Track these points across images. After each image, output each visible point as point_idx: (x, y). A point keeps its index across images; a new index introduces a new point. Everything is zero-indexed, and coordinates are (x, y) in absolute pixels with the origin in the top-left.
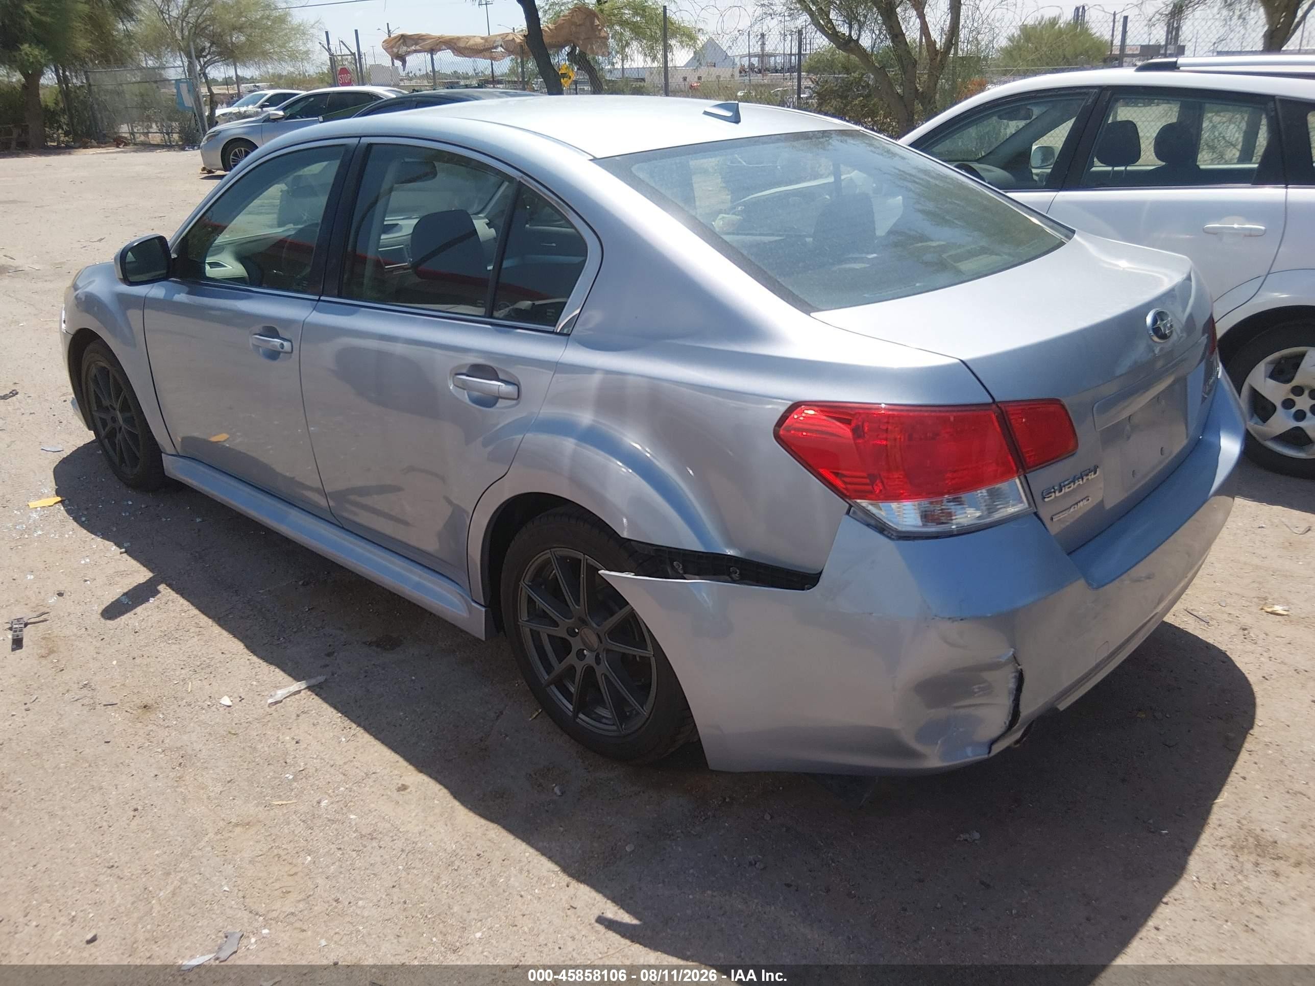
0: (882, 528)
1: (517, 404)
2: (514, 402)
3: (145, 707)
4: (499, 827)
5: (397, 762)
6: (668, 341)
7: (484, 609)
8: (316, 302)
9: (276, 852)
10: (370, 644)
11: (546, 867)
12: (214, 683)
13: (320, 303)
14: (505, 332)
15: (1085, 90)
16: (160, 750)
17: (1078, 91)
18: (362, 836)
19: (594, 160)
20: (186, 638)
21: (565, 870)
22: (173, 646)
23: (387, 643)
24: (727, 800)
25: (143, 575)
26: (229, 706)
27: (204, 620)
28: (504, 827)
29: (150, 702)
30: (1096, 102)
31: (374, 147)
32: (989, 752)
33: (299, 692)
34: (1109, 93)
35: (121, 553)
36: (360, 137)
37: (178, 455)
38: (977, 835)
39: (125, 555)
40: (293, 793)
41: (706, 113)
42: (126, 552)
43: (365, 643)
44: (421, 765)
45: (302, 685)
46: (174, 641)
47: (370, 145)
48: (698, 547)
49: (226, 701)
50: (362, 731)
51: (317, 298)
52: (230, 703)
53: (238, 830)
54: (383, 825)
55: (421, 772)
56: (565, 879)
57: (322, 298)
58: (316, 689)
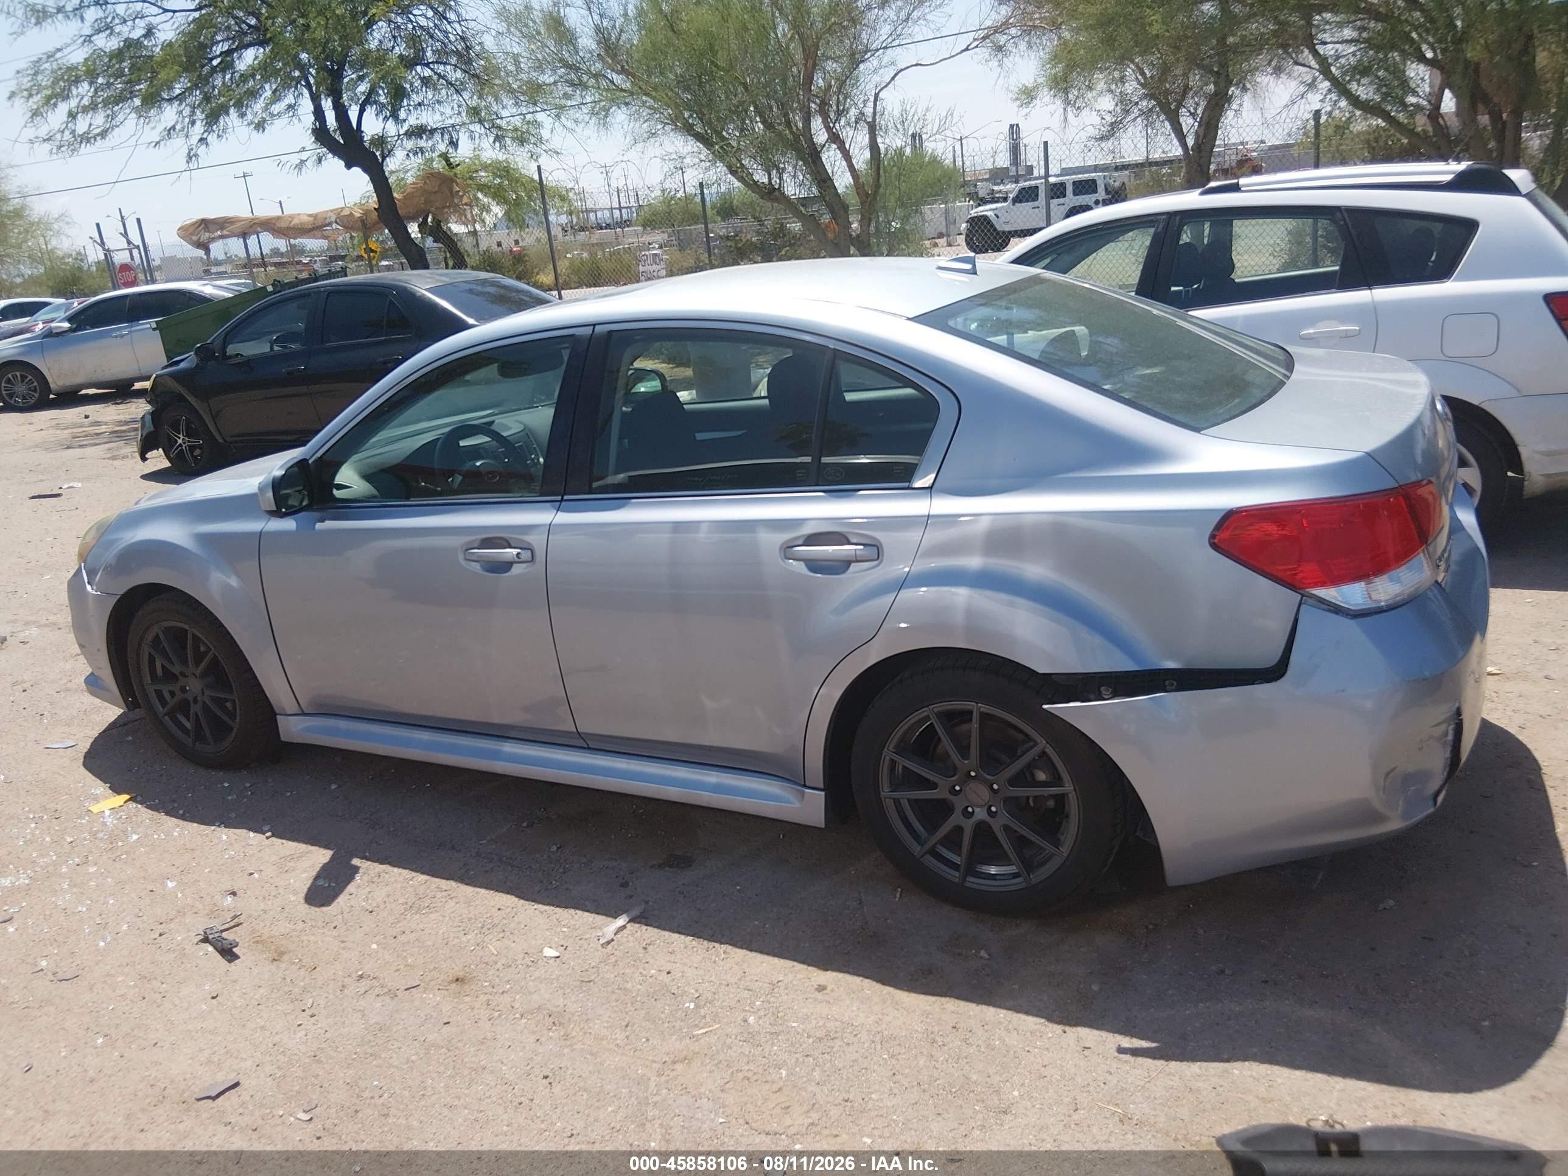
0: (1336, 609)
1: (878, 565)
2: (875, 563)
3: (457, 980)
4: (952, 999)
5: (793, 966)
6: (1061, 476)
7: (823, 793)
8: (558, 504)
9: (741, 1075)
10: (660, 866)
11: (1031, 1023)
12: (516, 940)
13: (563, 503)
14: (847, 497)
15: (1150, 218)
16: (517, 1015)
17: (1146, 219)
18: (820, 1039)
19: (909, 319)
20: (440, 905)
21: (1050, 1019)
22: (431, 915)
23: (680, 862)
24: (1151, 927)
25: (321, 856)
26: (558, 957)
27: (444, 883)
28: (958, 998)
29: (461, 974)
30: (1166, 227)
31: (614, 334)
32: (1436, 804)
33: (624, 927)
34: (1178, 218)
35: (268, 838)
36: (594, 325)
37: (303, 714)
38: (1391, 903)
39: (274, 839)
40: (708, 1019)
41: (940, 268)
42: (273, 835)
43: (653, 866)
44: (824, 964)
45: (621, 921)
46: (427, 910)
47: (611, 332)
48: (1130, 666)
49: (550, 952)
50: (730, 947)
51: (559, 498)
52: (557, 954)
53: (679, 1067)
54: (831, 1025)
55: (827, 970)
56: (1058, 1029)
57: (566, 497)
58: (641, 919)
